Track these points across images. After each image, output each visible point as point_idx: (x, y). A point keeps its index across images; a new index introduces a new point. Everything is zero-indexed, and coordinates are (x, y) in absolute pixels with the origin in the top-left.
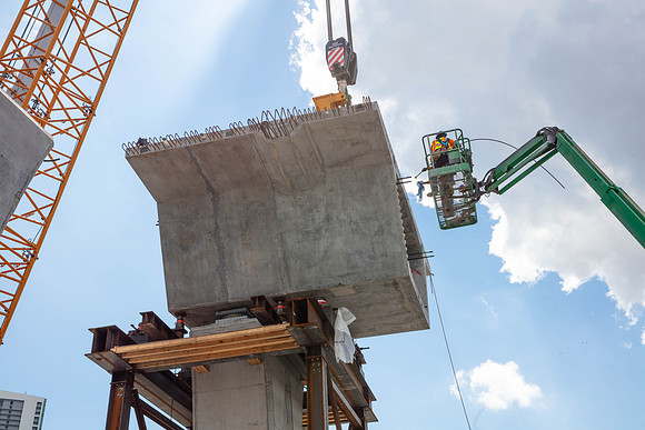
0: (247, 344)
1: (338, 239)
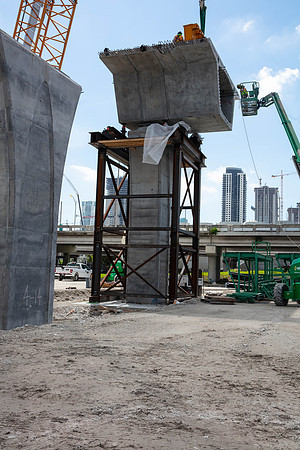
1: (191, 97)
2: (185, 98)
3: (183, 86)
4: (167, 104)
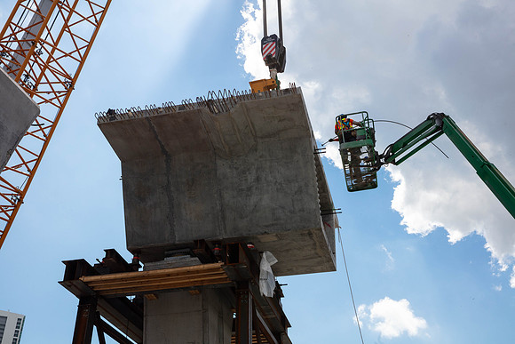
0: (189, 278)
1: (265, 196)
2: (253, 200)
3: (251, 177)
4: (222, 210)
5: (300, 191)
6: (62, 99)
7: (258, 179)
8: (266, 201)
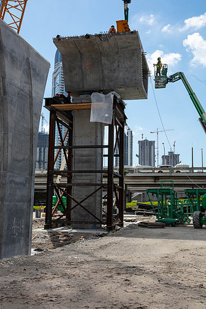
4: (103, 78)
5: (135, 72)
6: (23, 6)
7: (118, 66)
8: (121, 75)
